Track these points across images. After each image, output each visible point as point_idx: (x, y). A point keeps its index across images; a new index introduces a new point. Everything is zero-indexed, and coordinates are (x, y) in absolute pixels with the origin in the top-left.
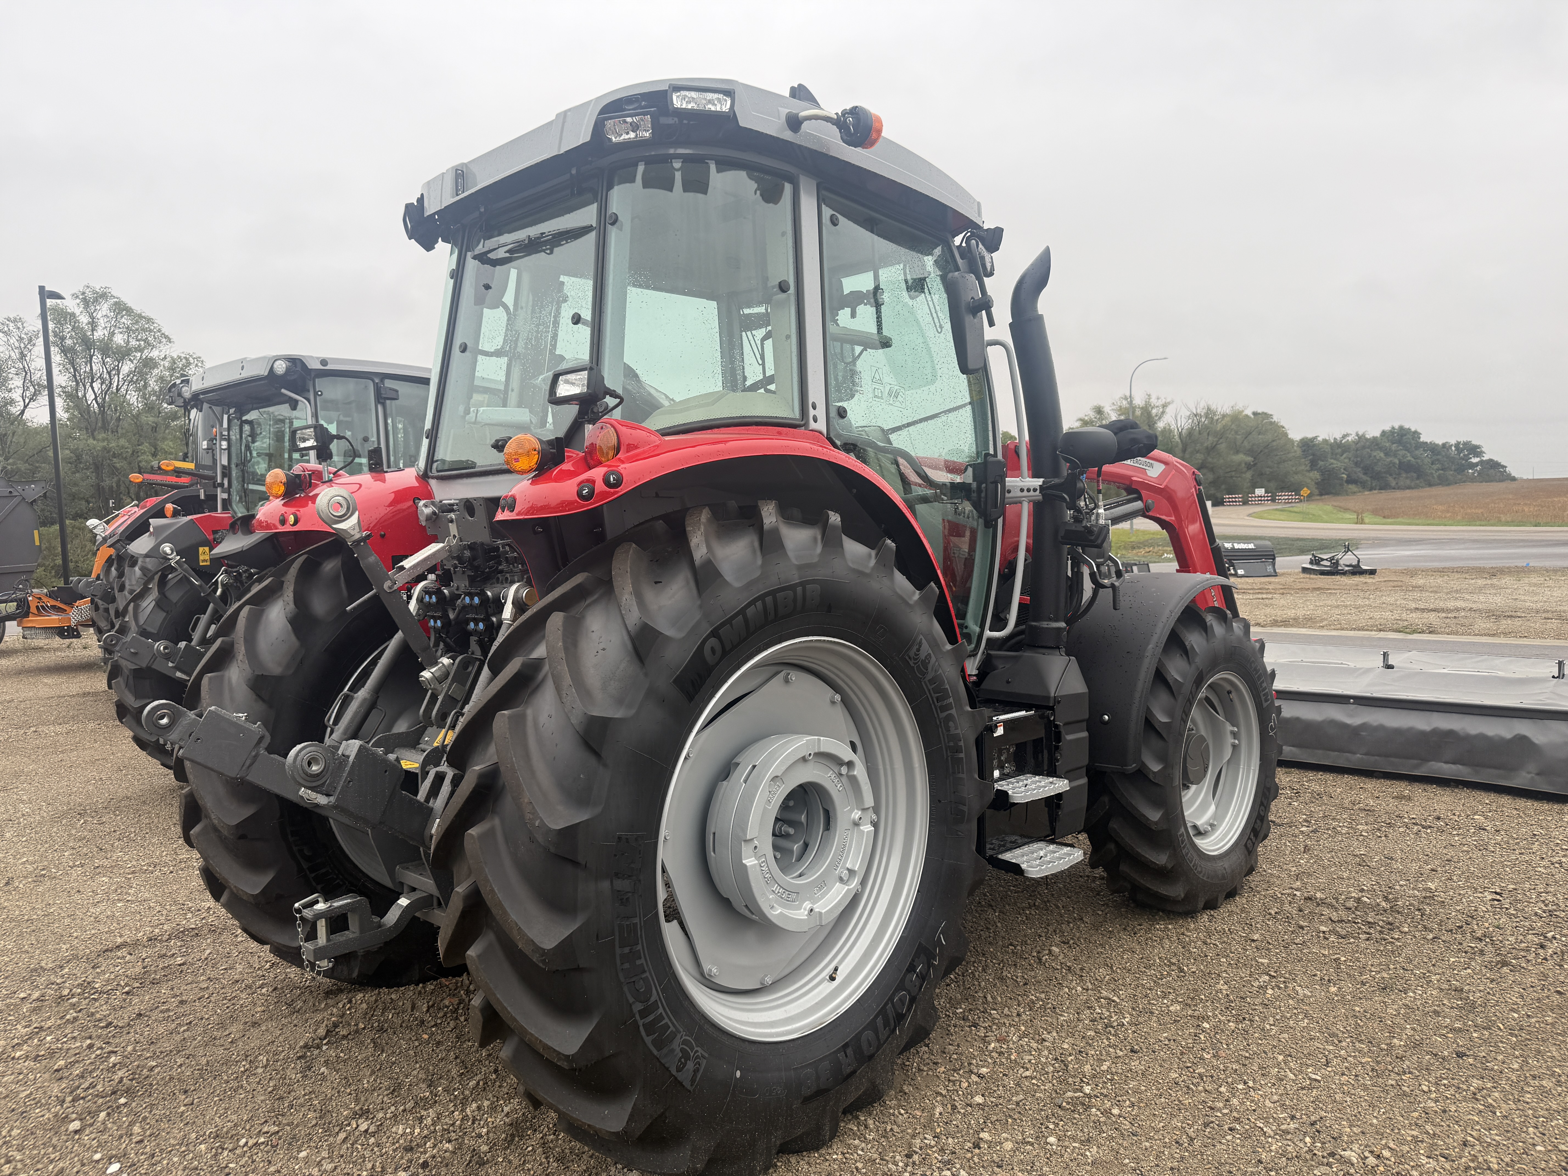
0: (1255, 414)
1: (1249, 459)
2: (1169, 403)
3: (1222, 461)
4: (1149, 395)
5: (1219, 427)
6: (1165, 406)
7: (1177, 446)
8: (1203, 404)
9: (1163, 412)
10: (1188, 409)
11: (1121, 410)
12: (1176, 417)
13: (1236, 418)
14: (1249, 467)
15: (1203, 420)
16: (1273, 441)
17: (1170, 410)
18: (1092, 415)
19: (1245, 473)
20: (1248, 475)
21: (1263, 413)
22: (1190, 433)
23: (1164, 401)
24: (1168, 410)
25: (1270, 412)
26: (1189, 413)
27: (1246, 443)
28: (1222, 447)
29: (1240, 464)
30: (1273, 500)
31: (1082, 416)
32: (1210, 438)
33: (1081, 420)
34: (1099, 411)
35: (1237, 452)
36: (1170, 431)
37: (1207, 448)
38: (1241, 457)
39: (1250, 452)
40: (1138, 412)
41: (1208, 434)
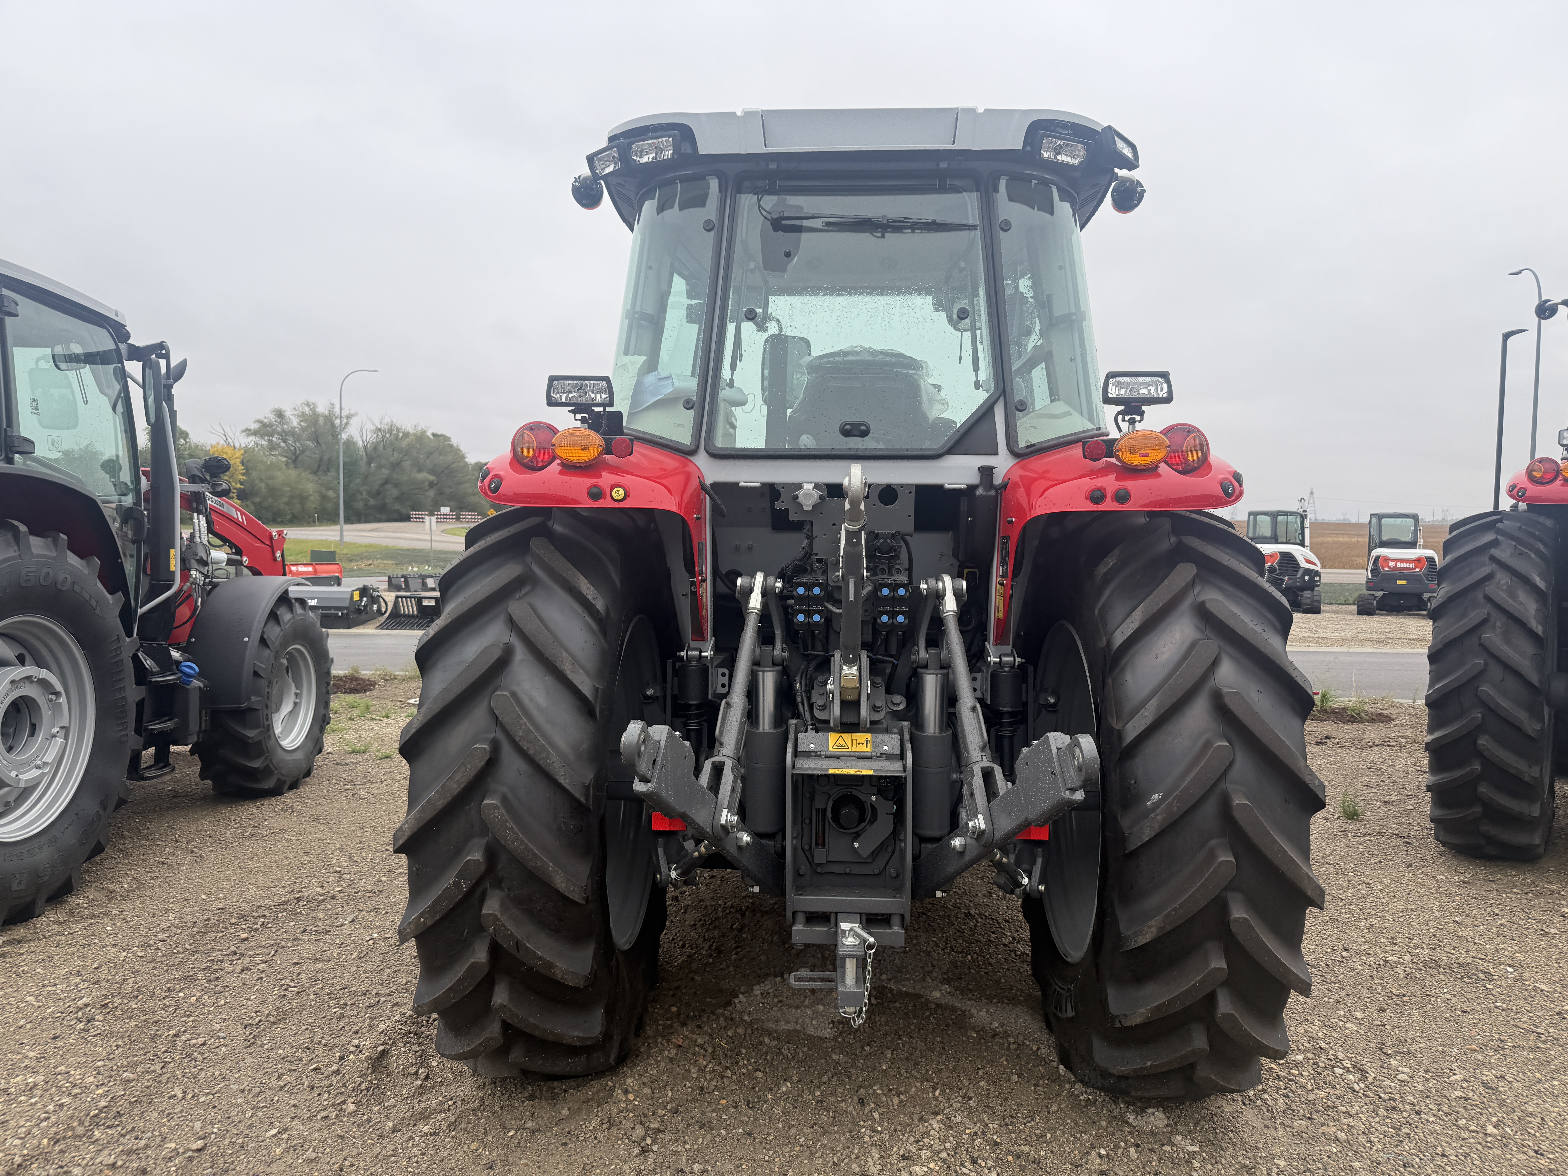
0: (434, 435)
1: (432, 478)
2: (353, 415)
3: (406, 478)
4: (333, 405)
5: (404, 444)
6: (349, 417)
7: (361, 459)
8: (387, 420)
9: (347, 424)
10: (374, 424)
11: (303, 416)
12: (361, 430)
13: (421, 437)
14: (432, 485)
15: (388, 435)
16: (453, 463)
17: (353, 421)
18: (272, 417)
19: (427, 491)
20: (431, 493)
21: (442, 435)
22: (375, 448)
23: (348, 412)
24: (352, 422)
25: (448, 435)
26: (373, 428)
27: (428, 462)
28: (407, 464)
29: (424, 482)
30: (458, 519)
31: (261, 418)
32: (395, 454)
33: (259, 421)
34: (280, 414)
35: (420, 470)
36: (354, 444)
37: (392, 463)
38: (424, 476)
39: (432, 472)
40: (321, 421)
41: (393, 450)
